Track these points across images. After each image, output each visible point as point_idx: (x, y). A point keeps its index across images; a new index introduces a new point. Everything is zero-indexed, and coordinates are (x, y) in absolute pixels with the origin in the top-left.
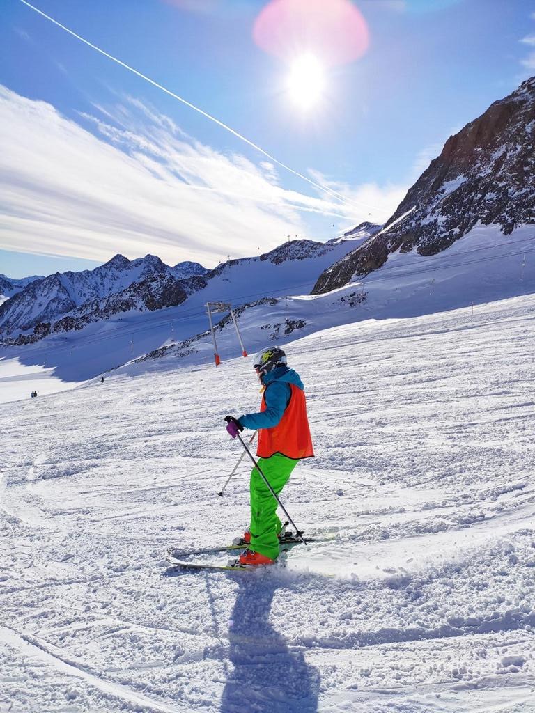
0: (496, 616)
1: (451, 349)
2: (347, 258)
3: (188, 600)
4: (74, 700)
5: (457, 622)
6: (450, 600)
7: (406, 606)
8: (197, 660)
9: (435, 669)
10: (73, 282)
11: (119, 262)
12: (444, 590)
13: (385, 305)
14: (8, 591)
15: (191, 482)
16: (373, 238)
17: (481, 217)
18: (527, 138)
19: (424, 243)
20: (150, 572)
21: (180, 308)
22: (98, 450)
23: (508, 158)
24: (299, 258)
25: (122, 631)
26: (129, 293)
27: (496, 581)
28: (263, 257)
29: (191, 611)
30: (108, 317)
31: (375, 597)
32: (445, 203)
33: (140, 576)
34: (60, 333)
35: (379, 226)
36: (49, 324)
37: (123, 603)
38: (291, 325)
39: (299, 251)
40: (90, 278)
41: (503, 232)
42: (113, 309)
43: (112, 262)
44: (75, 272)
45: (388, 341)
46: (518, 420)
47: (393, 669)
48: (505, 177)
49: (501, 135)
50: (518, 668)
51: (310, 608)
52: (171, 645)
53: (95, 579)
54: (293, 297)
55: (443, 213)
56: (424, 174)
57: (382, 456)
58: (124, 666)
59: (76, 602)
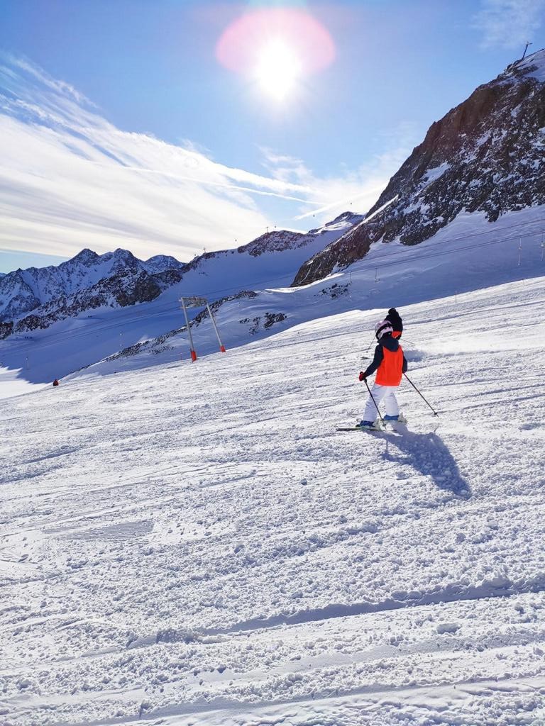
0: (438, 589)
2: (328, 250)
3: (145, 590)
4: (26, 689)
5: (400, 595)
6: (396, 576)
7: (354, 583)
8: (151, 644)
9: (375, 638)
10: (37, 279)
11: (88, 257)
12: (392, 567)
13: (368, 296)
15: (156, 479)
16: (355, 229)
17: (466, 205)
18: (512, 123)
19: (407, 232)
20: (109, 566)
21: (155, 303)
23: (493, 144)
24: (278, 250)
25: (77, 623)
26: (98, 289)
27: (442, 558)
28: (241, 250)
29: (147, 600)
30: (77, 314)
31: (326, 576)
32: (428, 191)
33: (99, 571)
34: (24, 333)
35: (361, 216)
36: (12, 323)
37: (80, 597)
38: (271, 319)
39: (278, 242)
40: (56, 274)
41: (488, 219)
42: (79, 306)
43: (79, 257)
44: (39, 268)
46: (486, 407)
47: (336, 640)
48: (490, 163)
49: (486, 120)
51: (264, 590)
52: (125, 632)
53: (52, 576)
54: (273, 290)
55: (426, 201)
56: (406, 163)
57: (347, 446)
58: (77, 654)
59: (32, 599)
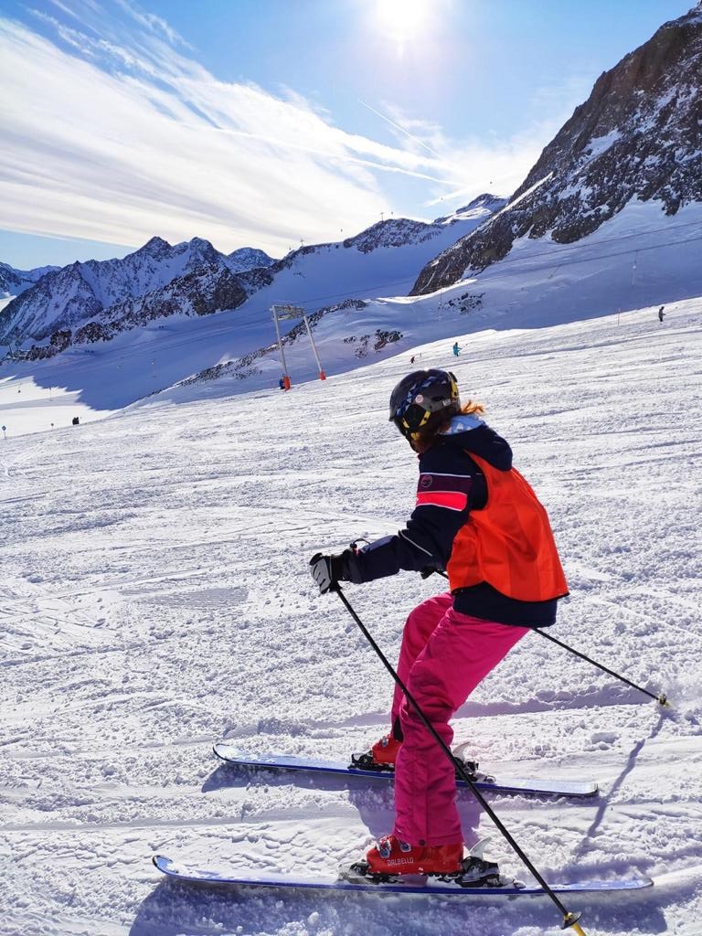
0: (592, 689)
1: (584, 371)
2: (458, 246)
3: (242, 670)
5: (546, 696)
6: (541, 672)
8: (251, 734)
9: (516, 746)
10: (98, 276)
11: (157, 248)
12: (536, 661)
13: (507, 311)
14: (33, 660)
15: (248, 537)
16: (495, 218)
17: (638, 191)
19: (561, 225)
20: (199, 639)
21: (239, 312)
22: (136, 497)
23: (678, 106)
24: (394, 245)
25: (166, 704)
26: (171, 291)
27: (598, 652)
28: (347, 243)
29: (245, 682)
30: (145, 324)
32: (591, 169)
33: (187, 644)
34: (84, 345)
35: (503, 200)
36: (70, 332)
37: (167, 673)
38: (383, 337)
39: (395, 234)
40: (120, 269)
41: (665, 212)
42: (149, 312)
43: (147, 248)
44: (100, 260)
45: (507, 359)
46: (653, 464)
48: (673, 133)
49: (671, 71)
50: (608, 745)
52: (221, 718)
53: (134, 646)
54: (387, 300)
55: (588, 183)
56: (566, 127)
58: (167, 741)
59: (113, 672)
